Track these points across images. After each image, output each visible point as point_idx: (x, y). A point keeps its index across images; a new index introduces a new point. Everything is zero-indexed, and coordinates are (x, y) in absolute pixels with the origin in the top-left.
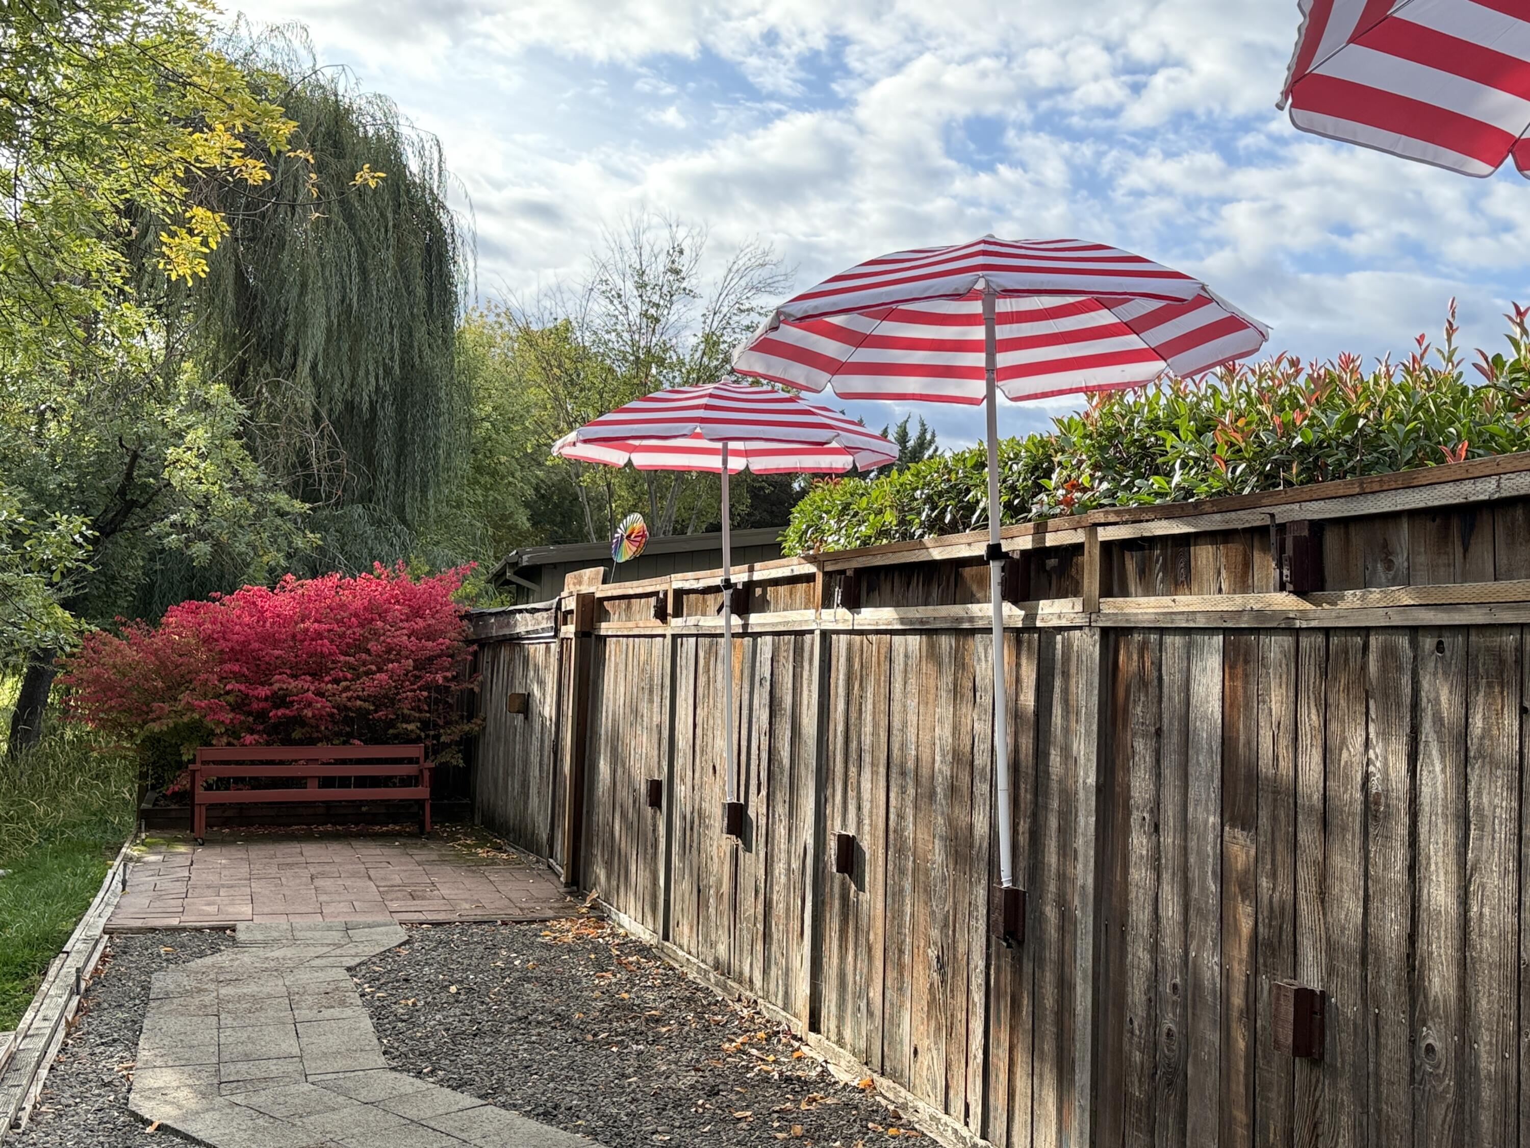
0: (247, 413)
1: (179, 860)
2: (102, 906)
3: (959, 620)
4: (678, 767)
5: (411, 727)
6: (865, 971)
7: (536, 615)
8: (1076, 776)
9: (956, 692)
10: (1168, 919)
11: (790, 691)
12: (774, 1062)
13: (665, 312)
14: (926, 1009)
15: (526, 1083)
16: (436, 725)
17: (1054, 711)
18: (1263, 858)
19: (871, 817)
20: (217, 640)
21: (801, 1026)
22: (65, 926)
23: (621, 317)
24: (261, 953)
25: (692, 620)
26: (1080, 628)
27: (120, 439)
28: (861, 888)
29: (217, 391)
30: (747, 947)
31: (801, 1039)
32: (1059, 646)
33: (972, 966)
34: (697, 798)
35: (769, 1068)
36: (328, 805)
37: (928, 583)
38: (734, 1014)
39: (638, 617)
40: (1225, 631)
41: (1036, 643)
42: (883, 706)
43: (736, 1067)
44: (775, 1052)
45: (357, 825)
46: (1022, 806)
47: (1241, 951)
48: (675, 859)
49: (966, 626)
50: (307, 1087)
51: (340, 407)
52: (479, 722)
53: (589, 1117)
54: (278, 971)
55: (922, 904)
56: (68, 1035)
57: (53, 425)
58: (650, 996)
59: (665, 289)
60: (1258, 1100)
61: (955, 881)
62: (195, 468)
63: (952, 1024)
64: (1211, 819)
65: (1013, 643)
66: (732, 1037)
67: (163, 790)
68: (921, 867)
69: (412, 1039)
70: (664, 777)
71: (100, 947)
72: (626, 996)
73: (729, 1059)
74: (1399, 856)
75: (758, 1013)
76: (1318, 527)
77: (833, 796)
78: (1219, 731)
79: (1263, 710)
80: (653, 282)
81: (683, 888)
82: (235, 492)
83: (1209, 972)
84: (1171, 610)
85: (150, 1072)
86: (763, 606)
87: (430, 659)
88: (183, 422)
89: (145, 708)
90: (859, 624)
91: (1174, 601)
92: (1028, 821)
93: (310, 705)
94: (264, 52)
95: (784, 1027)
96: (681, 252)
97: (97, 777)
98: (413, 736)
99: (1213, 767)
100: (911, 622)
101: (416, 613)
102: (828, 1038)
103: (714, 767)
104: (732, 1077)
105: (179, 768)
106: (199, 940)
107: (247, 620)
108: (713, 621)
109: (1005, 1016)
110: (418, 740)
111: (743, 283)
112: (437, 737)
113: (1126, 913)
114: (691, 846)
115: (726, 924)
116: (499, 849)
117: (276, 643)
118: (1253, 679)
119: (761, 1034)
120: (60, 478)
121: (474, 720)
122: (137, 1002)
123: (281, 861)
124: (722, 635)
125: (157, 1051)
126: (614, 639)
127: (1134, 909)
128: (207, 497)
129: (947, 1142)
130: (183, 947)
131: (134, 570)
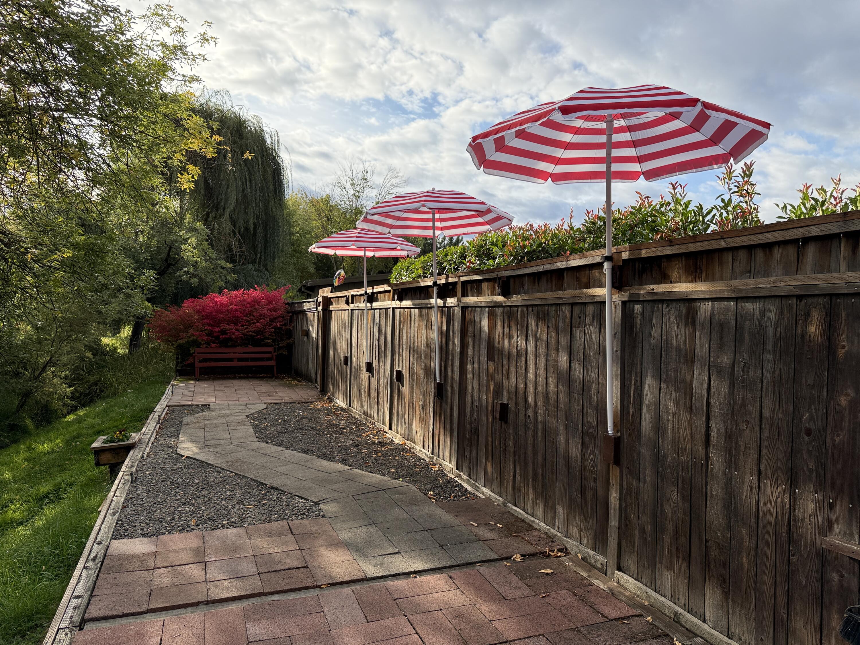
0: (210, 232)
1: (191, 385)
2: (165, 399)
3: (427, 304)
4: (353, 352)
5: (269, 341)
6: (404, 411)
7: (310, 303)
8: (455, 349)
9: (427, 326)
10: (475, 388)
11: (384, 327)
12: (377, 438)
13: (362, 194)
14: (419, 420)
15: (300, 444)
16: (278, 341)
17: (450, 332)
18: (496, 369)
19: (405, 364)
20: (201, 312)
21: (386, 429)
22: (153, 404)
23: (346, 196)
24: (218, 412)
25: (356, 305)
26: (457, 306)
27: (165, 241)
28: (403, 386)
29: (199, 224)
30: (372, 407)
31: (386, 432)
32: (452, 312)
33: (430, 406)
34: (358, 361)
35: (375, 440)
36: (241, 367)
37: (420, 293)
38: (368, 426)
39: (341, 304)
40: (489, 307)
41: (446, 312)
42: (408, 330)
43: (365, 440)
44: (378, 436)
46: (443, 358)
47: (491, 395)
48: (352, 381)
49: (429, 306)
50: (232, 446)
51: (242, 229)
53: (318, 452)
54: (224, 416)
55: (418, 389)
56: (157, 435)
57: (141, 236)
58: (342, 422)
59: (362, 186)
60: (494, 435)
61: (426, 382)
62: (192, 252)
63: (425, 423)
64: (485, 359)
65: (440, 312)
66: (366, 432)
67: (184, 363)
68: (418, 378)
69: (265, 434)
70: (349, 355)
71: (166, 411)
72: (335, 422)
73: (363, 438)
74: (523, 366)
75: (375, 426)
76: (508, 278)
77: (396, 358)
79: (497, 329)
80: (357, 183)
81: (355, 390)
82: (206, 261)
83: (484, 401)
84: (478, 301)
85: (183, 444)
86: (377, 300)
87: (275, 318)
88: (187, 235)
89: (177, 335)
90: (402, 306)
91: (478, 298)
93: (234, 334)
94: (213, 100)
95: (382, 429)
96: (367, 172)
97: (161, 360)
98: (270, 344)
99: (486, 345)
100: (415, 305)
101: (270, 303)
102: (394, 431)
103: (363, 351)
104: (363, 442)
105: (190, 355)
106: (198, 408)
107: (211, 305)
108: (362, 305)
109: (438, 419)
110: (272, 346)
111: (390, 183)
112: (278, 345)
113: (466, 387)
114: (357, 377)
115: (367, 400)
116: (300, 381)
117: (221, 313)
118: (494, 320)
119: (375, 431)
120: (144, 255)
121: (291, 339)
122: (178, 425)
124: (365, 309)
125: (185, 438)
126: (334, 311)
127: (468, 385)
128: (196, 262)
129: (423, 456)
130: (193, 410)
131: (171, 288)
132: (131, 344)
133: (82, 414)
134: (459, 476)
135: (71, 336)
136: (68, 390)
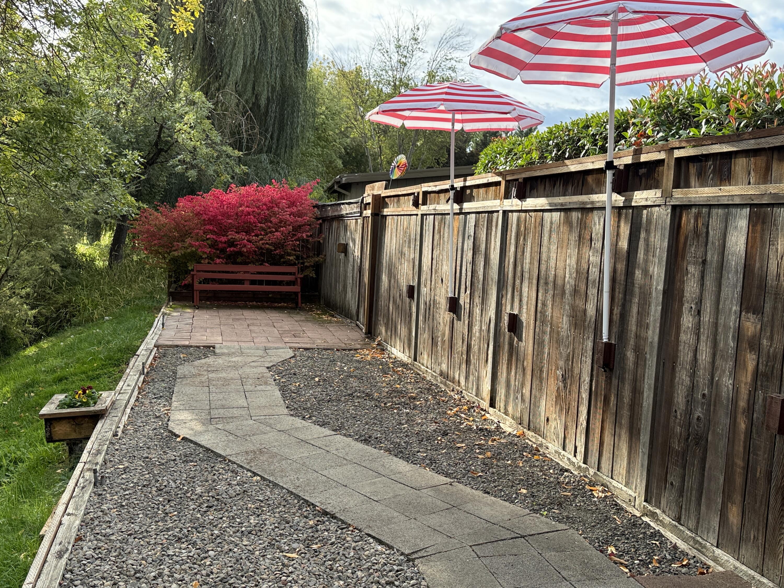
0: (213, 107)
1: (187, 315)
2: (153, 335)
3: (583, 203)
4: (423, 279)
5: (291, 258)
6: (521, 380)
7: (351, 205)
8: (651, 285)
9: (580, 241)
10: (702, 360)
11: (484, 242)
12: (473, 420)
13: (410, 60)
14: (554, 399)
15: (354, 425)
16: (302, 258)
17: (639, 251)
18: (765, 329)
19: (527, 305)
20: (202, 214)
21: (485, 404)
22: (136, 343)
23: (388, 63)
24: (227, 359)
25: (432, 207)
26: (659, 206)
27: (155, 119)
28: (520, 339)
29: (198, 95)
30: (457, 366)
31: (485, 410)
32: (644, 216)
33: (582, 380)
34: (433, 294)
35: (471, 424)
36: (254, 292)
37: (566, 184)
38: (451, 397)
39: (403, 206)
40: (752, 206)
41: (631, 215)
42: (536, 249)
43: (455, 422)
44: (473, 416)
45: (267, 302)
46: (616, 300)
47: (747, 378)
48: (421, 323)
49: (589, 206)
50: (251, 422)
52: (323, 257)
53: (386, 442)
54: (235, 367)
55: (554, 348)
56: (139, 393)
57: (123, 111)
58: (409, 387)
59: (410, 48)
60: (751, 455)
61: (574, 338)
62: (189, 133)
63: (569, 408)
64: (734, 308)
65: (616, 215)
66: (451, 408)
67: (180, 283)
68: (555, 331)
69: (299, 401)
70: (415, 284)
71: (153, 353)
72: (398, 386)
73: (451, 418)
75: (463, 397)
77: (506, 294)
78: (743, 261)
79: (772, 249)
80: (404, 45)
81: (425, 337)
82: (207, 145)
83: (726, 389)
84: (718, 195)
85: (177, 413)
86: (471, 199)
87: (300, 226)
88: (184, 110)
89: (170, 245)
90: (525, 207)
91: (720, 189)
92: (619, 308)
93: (245, 246)
95: (476, 404)
96: (418, 29)
97: (149, 277)
98: (292, 262)
99: (737, 280)
100: (556, 205)
101: (293, 204)
102: (499, 411)
103: (442, 280)
104: (453, 427)
105: (186, 274)
106: (198, 351)
107: (215, 205)
108: (444, 207)
109: (600, 405)
110: (294, 264)
111: (448, 45)
112: (303, 263)
113: (676, 356)
114: (429, 317)
115: (447, 355)
116: (333, 316)
117: (229, 216)
118: (767, 233)
119: (465, 407)
120: (127, 137)
121: (320, 256)
122: (171, 379)
123: (234, 317)
124: (449, 214)
125: (181, 402)
126: (391, 217)
127: (681, 354)
128: (195, 148)
129: (564, 464)
130: (191, 354)
131: (162, 182)
132: (111, 254)
133: (45, 346)
134: (653, 515)
135: (30, 242)
136: (29, 313)
